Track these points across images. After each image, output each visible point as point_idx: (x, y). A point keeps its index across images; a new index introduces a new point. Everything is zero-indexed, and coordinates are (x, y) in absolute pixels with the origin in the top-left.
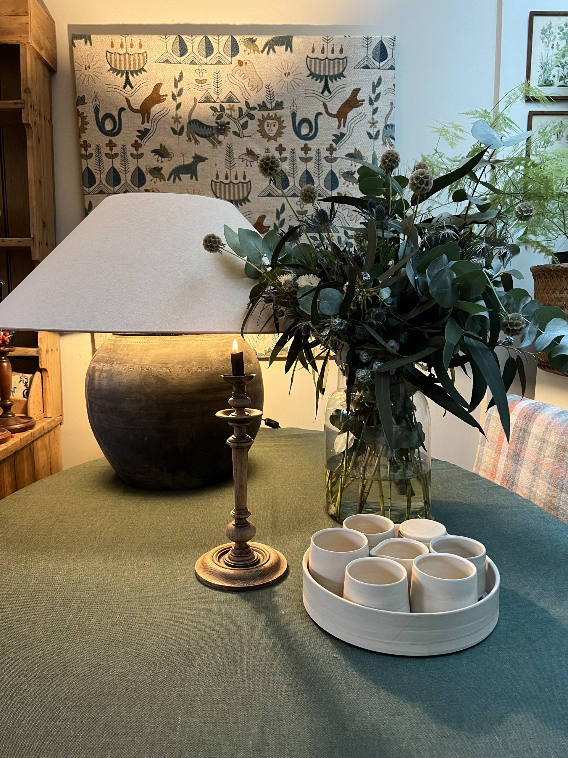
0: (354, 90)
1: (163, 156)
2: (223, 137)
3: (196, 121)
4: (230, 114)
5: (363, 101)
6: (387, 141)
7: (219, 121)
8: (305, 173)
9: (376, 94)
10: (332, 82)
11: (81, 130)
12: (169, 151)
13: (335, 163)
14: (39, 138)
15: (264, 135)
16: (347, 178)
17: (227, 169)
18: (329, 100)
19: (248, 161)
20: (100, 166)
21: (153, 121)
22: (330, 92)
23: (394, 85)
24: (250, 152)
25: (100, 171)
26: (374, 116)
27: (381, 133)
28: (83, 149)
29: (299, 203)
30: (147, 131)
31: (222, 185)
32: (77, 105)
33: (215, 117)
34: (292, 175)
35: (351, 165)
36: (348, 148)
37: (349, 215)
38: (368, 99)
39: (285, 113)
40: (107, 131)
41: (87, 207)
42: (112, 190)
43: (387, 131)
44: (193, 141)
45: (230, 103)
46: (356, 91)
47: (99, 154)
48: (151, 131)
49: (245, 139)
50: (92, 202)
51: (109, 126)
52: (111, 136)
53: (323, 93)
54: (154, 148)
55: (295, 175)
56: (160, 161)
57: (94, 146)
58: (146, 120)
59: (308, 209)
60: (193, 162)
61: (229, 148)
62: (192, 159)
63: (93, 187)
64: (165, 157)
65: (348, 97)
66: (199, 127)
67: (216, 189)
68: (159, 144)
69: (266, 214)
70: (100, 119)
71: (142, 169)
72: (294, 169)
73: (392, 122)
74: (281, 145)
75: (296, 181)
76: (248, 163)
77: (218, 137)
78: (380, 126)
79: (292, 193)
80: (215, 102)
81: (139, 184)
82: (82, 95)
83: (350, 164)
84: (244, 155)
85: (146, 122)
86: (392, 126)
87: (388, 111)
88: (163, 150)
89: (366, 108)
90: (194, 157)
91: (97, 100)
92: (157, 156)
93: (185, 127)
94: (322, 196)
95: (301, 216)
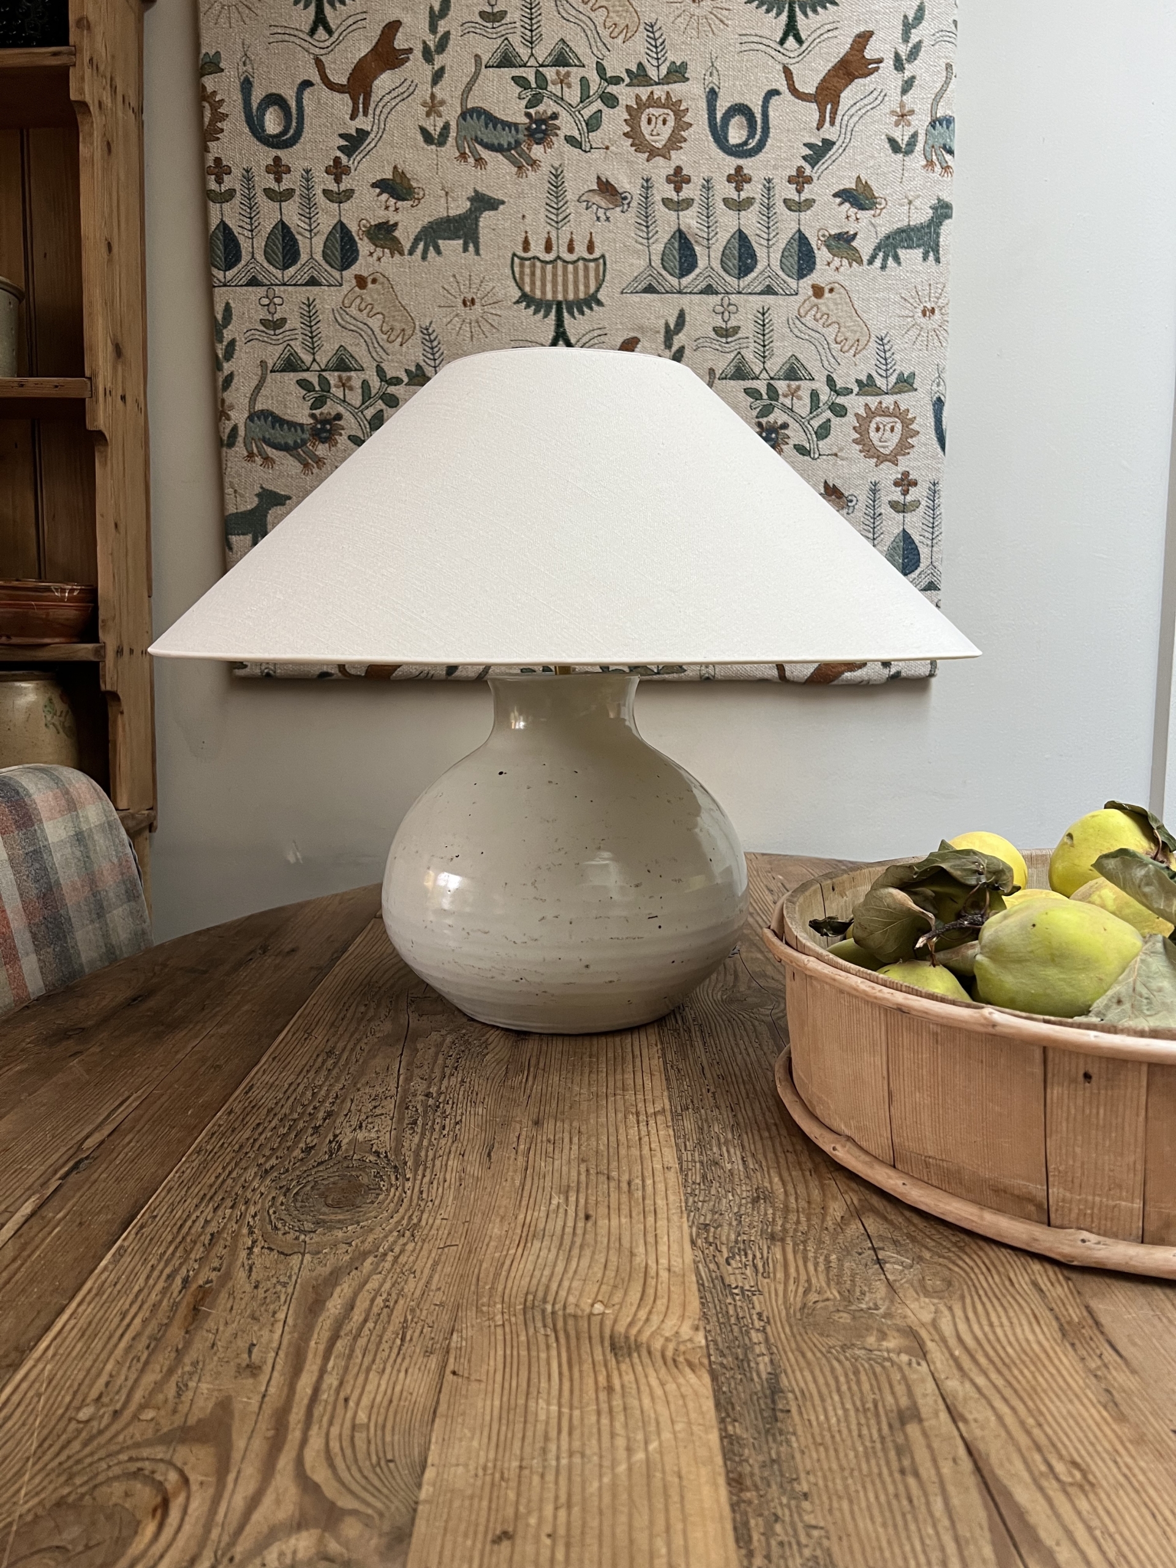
0: (859, 36)
1: (400, 198)
2: (542, 150)
3: (479, 112)
4: (560, 95)
5: (880, 61)
6: (934, 158)
7: (532, 111)
8: (737, 236)
9: (910, 45)
10: (806, 15)
11: (207, 134)
12: (414, 184)
13: (809, 212)
14: (108, 144)
15: (639, 144)
16: (836, 250)
17: (549, 227)
18: (797, 60)
19: (599, 207)
20: (251, 218)
21: (377, 112)
22: (800, 41)
23: (955, 22)
24: (606, 188)
25: (252, 231)
26: (905, 97)
27: (921, 138)
28: (213, 177)
29: (719, 309)
30: (362, 134)
31: (538, 264)
32: (203, 75)
33: (524, 102)
34: (705, 243)
35: (848, 217)
36: (843, 177)
37: (839, 340)
38: (892, 56)
39: (691, 93)
40: (270, 136)
41: (219, 317)
42: (280, 276)
43: (936, 133)
44: (471, 160)
45: (561, 69)
46: (864, 38)
47: (249, 189)
48: (372, 135)
49: (595, 154)
50: (232, 305)
51: (272, 123)
52: (279, 148)
53: (782, 42)
54: (379, 178)
55: (711, 242)
56: (392, 209)
57: (237, 172)
58: (361, 110)
59: (741, 324)
60: (470, 209)
61: (556, 177)
62: (469, 204)
63: (235, 270)
64: (404, 199)
65: (843, 52)
66: (487, 127)
67: (522, 273)
68: (391, 169)
69: (639, 336)
70: (255, 106)
71: (349, 226)
72: (708, 227)
73: (949, 113)
74: (678, 170)
75: (712, 255)
76: (601, 213)
77: (530, 149)
78: (920, 122)
79: (703, 285)
80: (525, 66)
81: (343, 263)
82: (214, 51)
83: (844, 216)
84: (591, 194)
85: (361, 113)
86: (948, 121)
87: (939, 85)
88: (398, 181)
89: (887, 79)
90: (471, 200)
91: (248, 61)
92: (385, 196)
93: (453, 125)
94: (776, 294)
95: (724, 340)
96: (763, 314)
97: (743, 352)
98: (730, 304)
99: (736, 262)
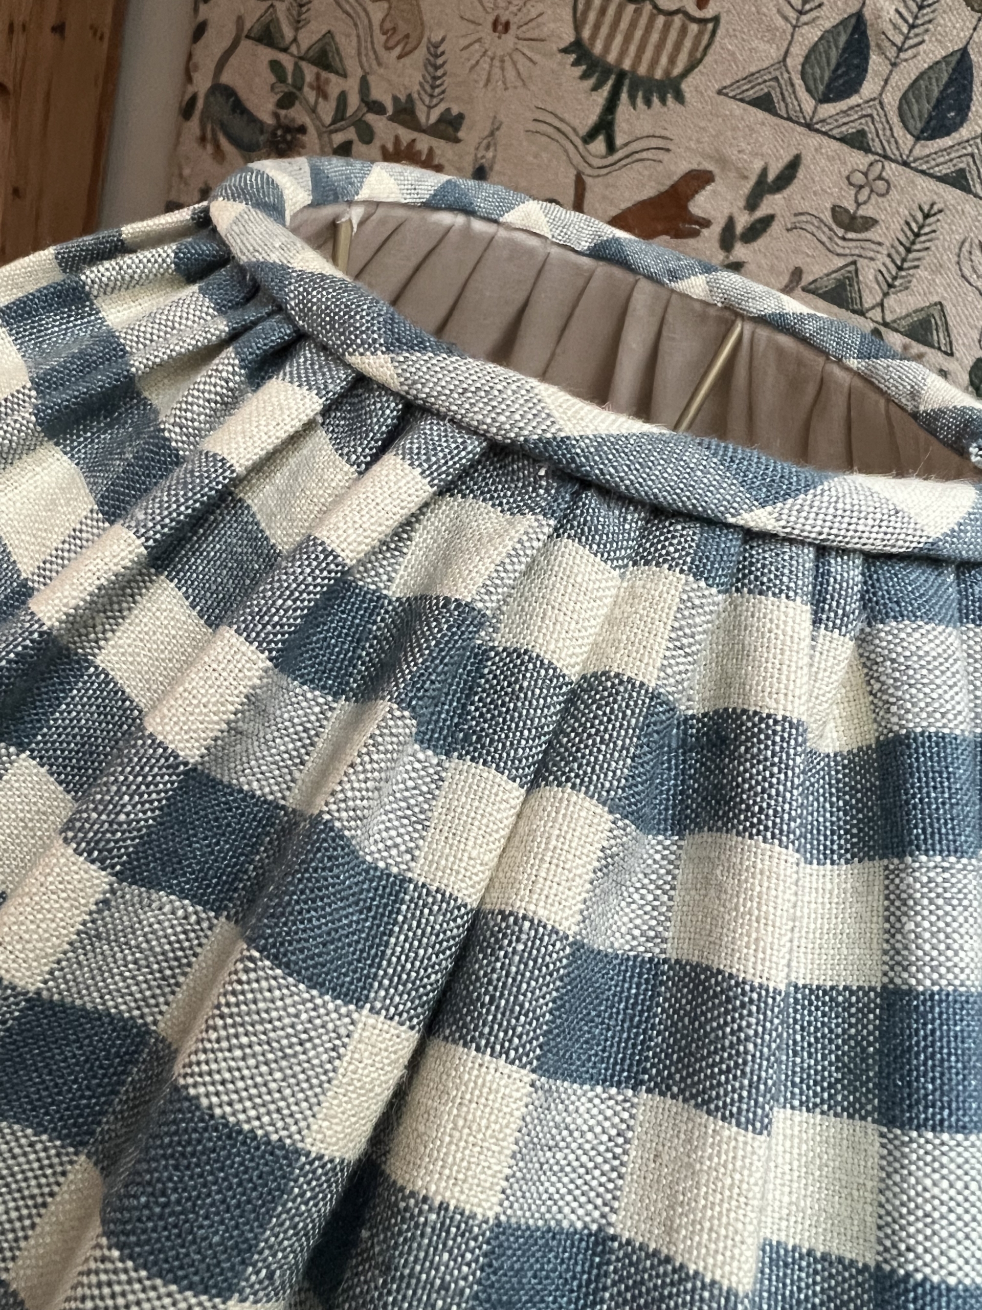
8: (954, 60)
29: (859, 178)
34: (892, 52)
55: (903, 55)
59: (882, 217)
67: (588, 4)
69: (716, 171)
72: (912, 27)
75: (894, 80)
79: (852, 128)
94: (967, 189)
95: (840, 232)
96: (926, 216)
97: (861, 262)
98: (880, 178)
99: (927, 107)
